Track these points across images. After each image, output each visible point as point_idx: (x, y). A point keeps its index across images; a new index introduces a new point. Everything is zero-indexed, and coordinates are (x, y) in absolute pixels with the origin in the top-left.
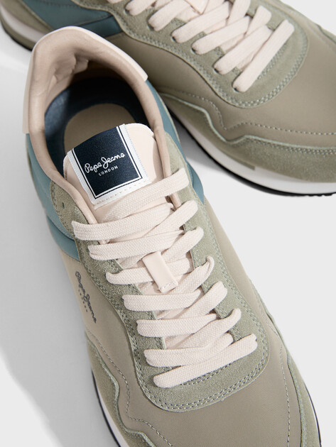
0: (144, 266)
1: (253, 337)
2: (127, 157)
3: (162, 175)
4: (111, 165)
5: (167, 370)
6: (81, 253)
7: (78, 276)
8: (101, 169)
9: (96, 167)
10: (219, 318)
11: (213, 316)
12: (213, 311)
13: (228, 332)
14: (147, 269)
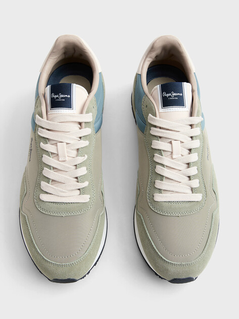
0: (57, 146)
1: (89, 196)
2: (71, 97)
3: (82, 112)
4: (62, 98)
5: (47, 193)
6: (36, 130)
7: (32, 139)
8: (57, 98)
9: (56, 96)
10: (78, 182)
11: (76, 180)
12: (77, 178)
13: (79, 189)
14: (57, 148)
